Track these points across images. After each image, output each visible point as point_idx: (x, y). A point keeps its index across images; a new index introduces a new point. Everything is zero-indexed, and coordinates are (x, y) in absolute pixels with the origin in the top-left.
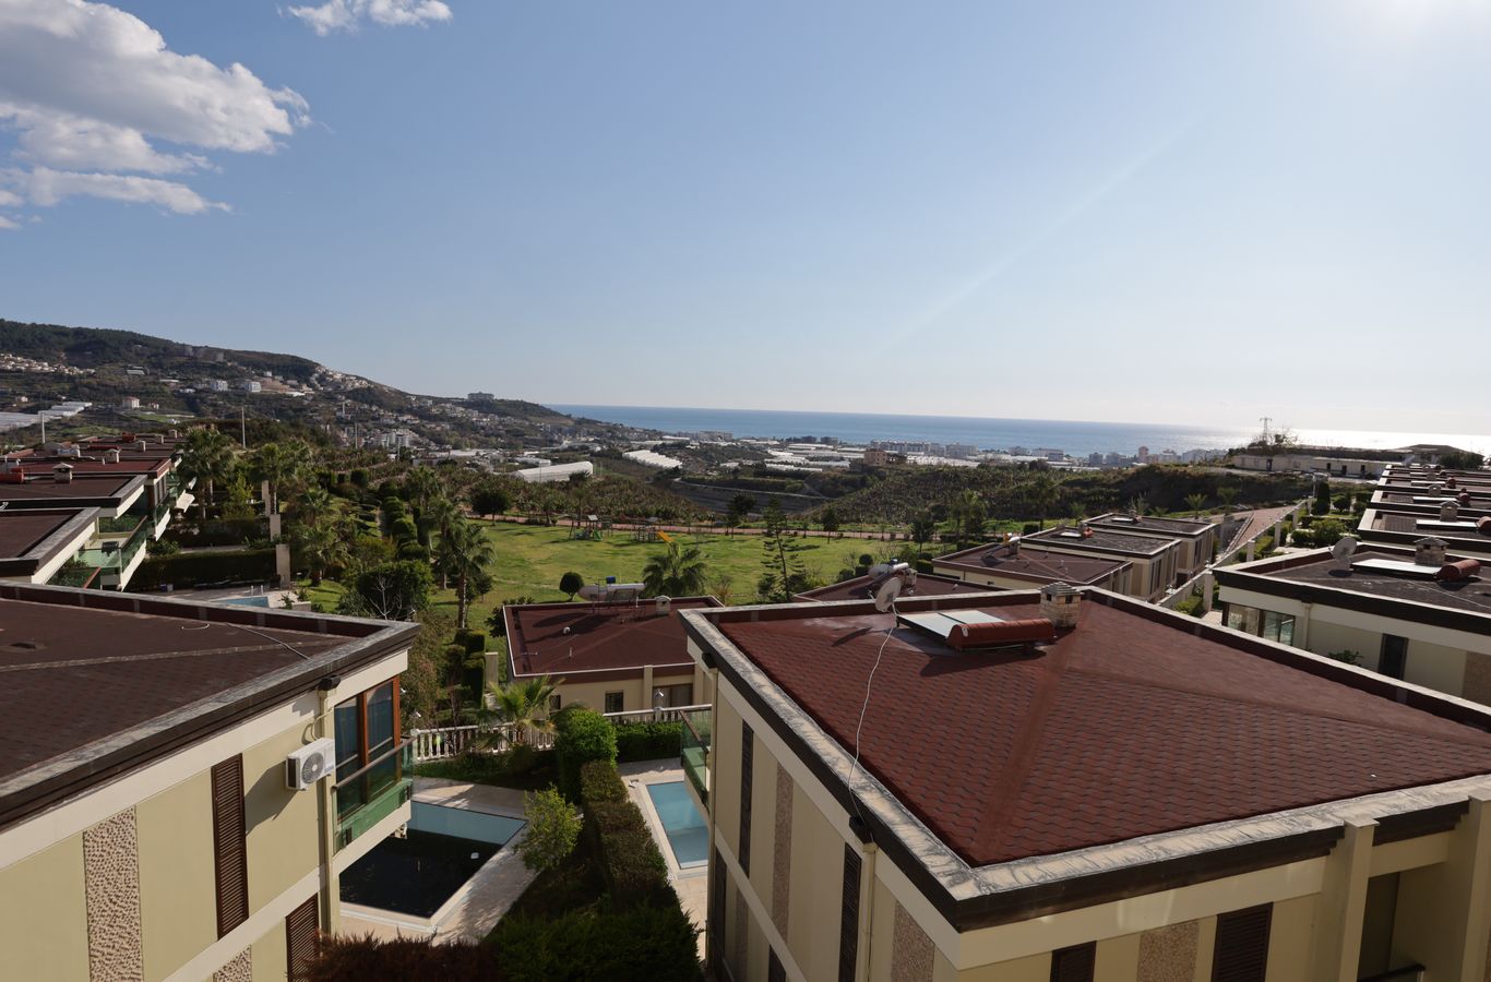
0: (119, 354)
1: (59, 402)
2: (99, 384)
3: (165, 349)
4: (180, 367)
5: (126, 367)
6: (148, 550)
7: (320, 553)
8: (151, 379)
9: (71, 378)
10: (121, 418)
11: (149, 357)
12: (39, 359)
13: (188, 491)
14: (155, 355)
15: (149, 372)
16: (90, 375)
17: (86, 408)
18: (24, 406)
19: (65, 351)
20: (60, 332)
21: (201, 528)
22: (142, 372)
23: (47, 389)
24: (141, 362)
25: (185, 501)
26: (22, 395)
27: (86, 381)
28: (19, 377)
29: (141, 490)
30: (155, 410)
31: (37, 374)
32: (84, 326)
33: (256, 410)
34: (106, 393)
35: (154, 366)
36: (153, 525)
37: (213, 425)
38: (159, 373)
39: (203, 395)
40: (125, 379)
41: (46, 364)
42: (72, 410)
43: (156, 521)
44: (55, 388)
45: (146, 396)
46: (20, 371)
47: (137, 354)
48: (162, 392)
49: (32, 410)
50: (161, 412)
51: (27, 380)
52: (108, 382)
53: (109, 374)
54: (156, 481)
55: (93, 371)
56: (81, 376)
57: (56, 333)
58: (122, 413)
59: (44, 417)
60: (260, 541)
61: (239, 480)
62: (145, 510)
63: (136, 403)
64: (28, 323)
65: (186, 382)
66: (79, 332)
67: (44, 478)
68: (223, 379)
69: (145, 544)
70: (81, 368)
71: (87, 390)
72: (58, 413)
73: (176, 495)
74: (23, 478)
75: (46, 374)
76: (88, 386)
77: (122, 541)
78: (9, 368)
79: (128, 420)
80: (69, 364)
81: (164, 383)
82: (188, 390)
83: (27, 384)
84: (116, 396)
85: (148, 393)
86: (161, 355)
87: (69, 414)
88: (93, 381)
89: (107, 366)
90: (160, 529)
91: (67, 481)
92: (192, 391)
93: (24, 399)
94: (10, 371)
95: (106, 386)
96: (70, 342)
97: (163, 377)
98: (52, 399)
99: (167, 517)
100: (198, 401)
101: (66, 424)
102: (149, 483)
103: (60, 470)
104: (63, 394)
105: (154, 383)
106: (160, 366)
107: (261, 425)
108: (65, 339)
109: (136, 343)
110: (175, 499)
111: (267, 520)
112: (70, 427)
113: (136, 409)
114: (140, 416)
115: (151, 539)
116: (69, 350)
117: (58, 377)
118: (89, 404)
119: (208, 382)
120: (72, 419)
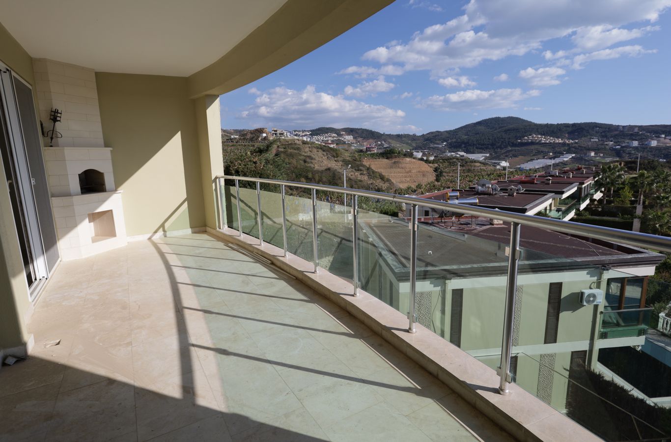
0: (589, 133)
1: (563, 154)
2: (579, 146)
3: (609, 129)
4: (615, 136)
5: (591, 138)
6: (576, 214)
7: (657, 225)
8: (601, 143)
9: (568, 145)
10: (586, 160)
11: (601, 133)
12: (558, 138)
13: (601, 192)
14: (604, 132)
15: (600, 139)
16: (576, 143)
17: (572, 157)
18: (551, 157)
19: (568, 133)
20: (566, 126)
21: (603, 208)
22: (597, 140)
23: (559, 150)
24: (598, 135)
25: (598, 196)
26: (550, 152)
27: (574, 145)
28: (551, 145)
29: (575, 189)
30: (601, 157)
31: (557, 144)
32: (576, 122)
33: (652, 155)
34: (581, 150)
35: (603, 137)
36: (580, 204)
37: (623, 163)
38: (605, 139)
39: (625, 149)
40: (590, 144)
41: (560, 139)
42: (567, 158)
43: (581, 202)
44: (562, 149)
45: (597, 150)
46: (551, 143)
47: (596, 132)
48: (605, 149)
49: (554, 158)
50: (603, 157)
51: (552, 146)
52: (583, 145)
53: (583, 142)
54: (583, 186)
55: (577, 141)
56: (572, 143)
57: (565, 127)
58: (586, 158)
59: (557, 160)
60: (626, 216)
61: (626, 188)
62: (577, 198)
63: (593, 154)
64: (556, 123)
65: (617, 143)
66: (574, 125)
67: (543, 182)
68: (636, 140)
69: (574, 211)
70: (573, 140)
71: (574, 149)
72: (562, 159)
73: (594, 193)
74: (535, 182)
75: (560, 143)
76: (574, 147)
77: (563, 208)
78: (548, 142)
79: (588, 161)
80: (569, 139)
81: (607, 144)
82: (617, 147)
83: (553, 148)
84: (585, 151)
85: (599, 149)
86: (606, 131)
87: (565, 159)
88: (576, 145)
89: (583, 138)
90: (583, 206)
91: (549, 184)
92: (619, 147)
93: (551, 154)
94: (548, 143)
95: (581, 147)
96: (570, 129)
97: (606, 142)
98: (560, 153)
99: (587, 202)
100: (622, 152)
101: (564, 164)
102: (580, 186)
103: (547, 179)
104: (565, 151)
105: (602, 145)
106: (606, 136)
107: (649, 162)
108: (568, 128)
109: (596, 127)
110: (593, 195)
111: (635, 208)
112: (566, 165)
113: (592, 156)
114: (593, 159)
115: (578, 210)
116: (569, 133)
117: (564, 144)
118: (574, 155)
119: (628, 143)
120: (567, 161)
